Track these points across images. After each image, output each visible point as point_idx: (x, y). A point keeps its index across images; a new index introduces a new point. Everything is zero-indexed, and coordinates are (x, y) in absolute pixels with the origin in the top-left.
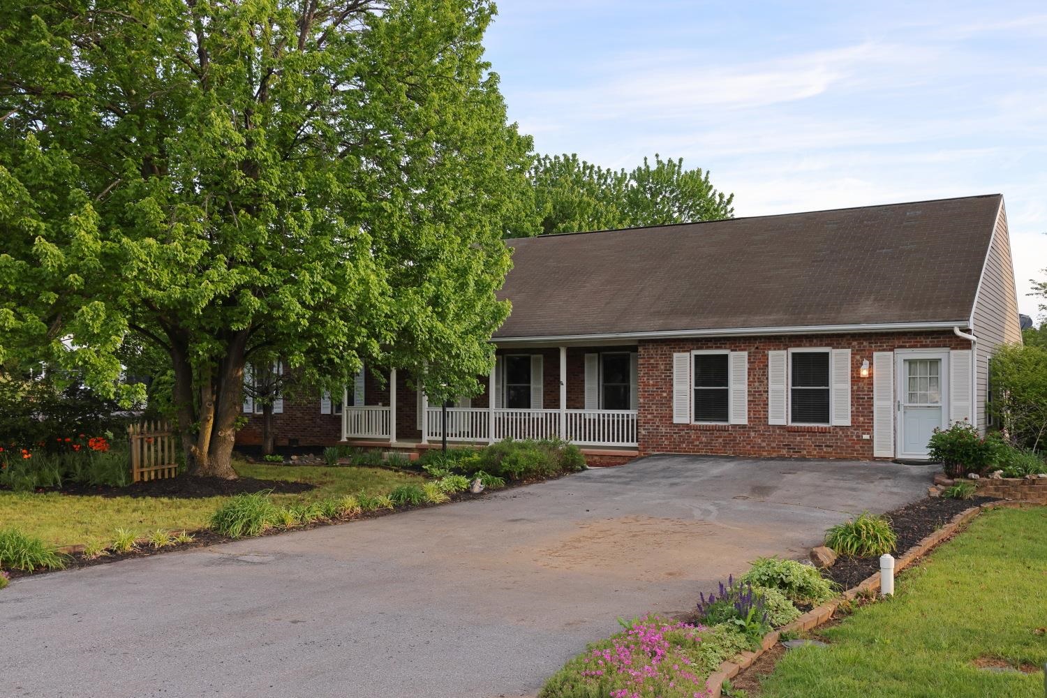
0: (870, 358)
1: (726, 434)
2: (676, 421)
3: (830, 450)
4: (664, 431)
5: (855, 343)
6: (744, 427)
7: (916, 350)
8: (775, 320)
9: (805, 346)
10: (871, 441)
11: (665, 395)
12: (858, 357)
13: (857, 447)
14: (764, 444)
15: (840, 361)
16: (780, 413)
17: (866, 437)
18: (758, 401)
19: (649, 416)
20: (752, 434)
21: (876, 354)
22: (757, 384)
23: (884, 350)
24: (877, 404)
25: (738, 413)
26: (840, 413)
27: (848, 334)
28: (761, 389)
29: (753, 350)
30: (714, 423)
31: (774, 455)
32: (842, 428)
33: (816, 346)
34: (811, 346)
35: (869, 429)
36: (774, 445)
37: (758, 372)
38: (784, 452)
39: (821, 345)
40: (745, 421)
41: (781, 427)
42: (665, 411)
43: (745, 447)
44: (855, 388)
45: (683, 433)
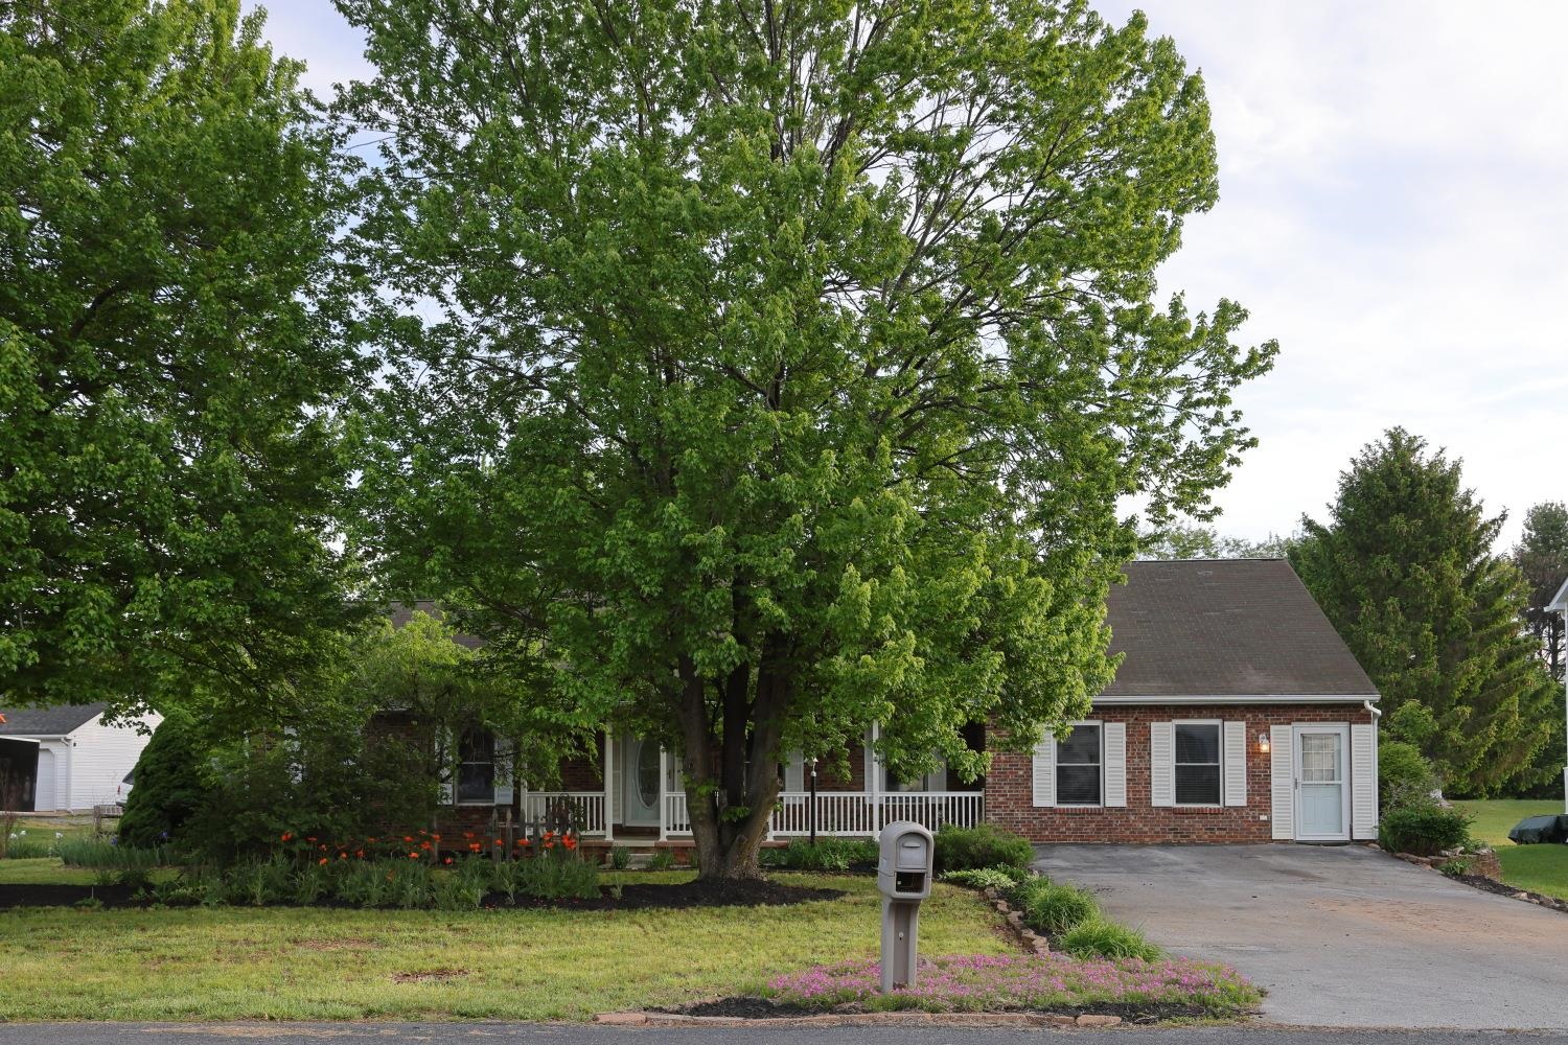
0: (1268, 731)
1: (1100, 818)
2: (1036, 804)
3: (1224, 833)
4: (1020, 816)
5: (1249, 715)
6: (1121, 809)
7: (1313, 724)
8: (1160, 687)
9: (1192, 717)
10: (1268, 822)
11: (1021, 773)
12: (1253, 731)
13: (1254, 829)
14: (1146, 829)
15: (1234, 734)
16: (1164, 793)
17: (1263, 818)
18: (1139, 779)
19: (1001, 799)
20: (1132, 818)
21: (1272, 728)
22: (1136, 760)
23: (1281, 724)
24: (1274, 781)
25: (1115, 793)
26: (1234, 791)
27: (1243, 705)
28: (1142, 765)
29: (1131, 721)
30: (1082, 806)
31: (1159, 840)
32: (1236, 809)
33: (1205, 717)
34: (1200, 717)
35: (1267, 809)
36: (1158, 829)
37: (1139, 747)
38: (1170, 837)
39: (1212, 717)
40: (1123, 803)
41: (1166, 809)
42: (1021, 792)
43: (1122, 832)
44: (1250, 764)
45: (1045, 818)
